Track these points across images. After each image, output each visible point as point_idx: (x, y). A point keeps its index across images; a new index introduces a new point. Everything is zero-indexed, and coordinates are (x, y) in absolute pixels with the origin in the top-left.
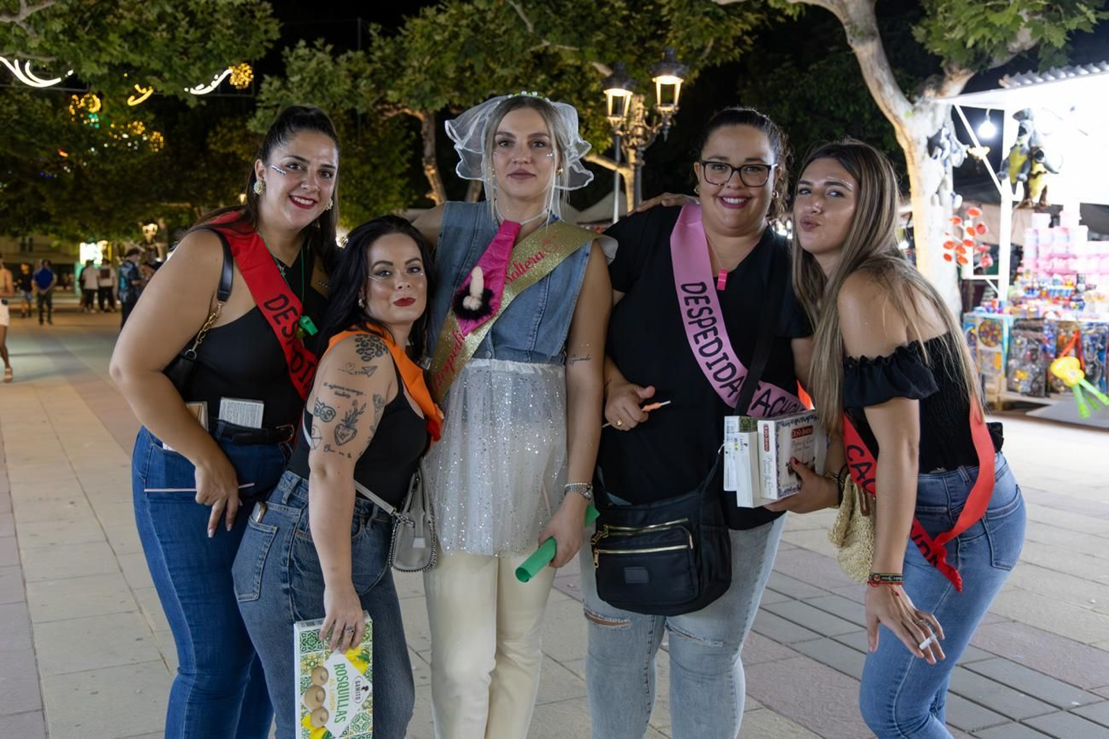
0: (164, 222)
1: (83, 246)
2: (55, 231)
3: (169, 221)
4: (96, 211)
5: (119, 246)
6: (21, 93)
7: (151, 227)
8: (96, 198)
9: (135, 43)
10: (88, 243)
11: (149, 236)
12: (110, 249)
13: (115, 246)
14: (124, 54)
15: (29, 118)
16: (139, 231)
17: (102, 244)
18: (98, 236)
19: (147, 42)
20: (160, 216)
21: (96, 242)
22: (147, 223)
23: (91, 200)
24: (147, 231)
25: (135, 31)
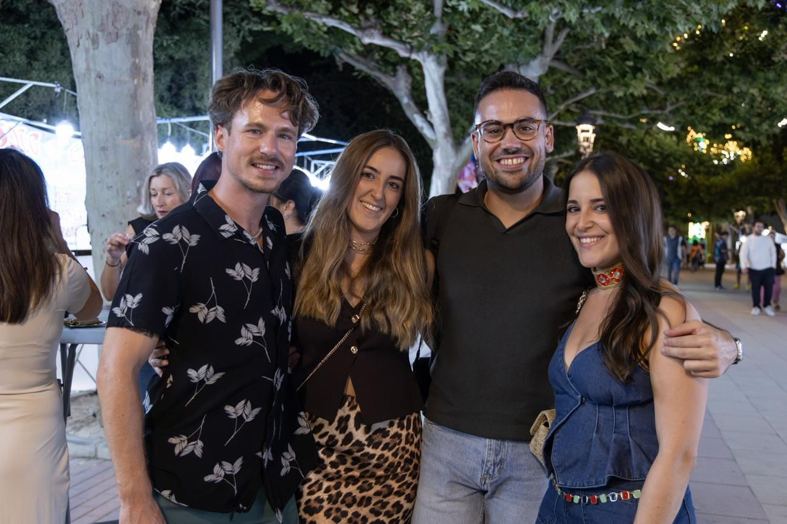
0: (752, 209)
1: (691, 224)
2: (672, 215)
3: (755, 208)
4: (701, 202)
5: (717, 225)
6: (658, 134)
7: (741, 214)
8: (702, 195)
9: (729, 112)
10: (695, 222)
11: (739, 220)
12: (711, 228)
13: (715, 226)
14: (721, 118)
15: (662, 148)
16: (732, 215)
17: (706, 224)
18: (702, 218)
19: (735, 110)
20: (748, 205)
21: (700, 222)
22: (738, 210)
23: (698, 195)
24: (738, 216)
25: (729, 106)
